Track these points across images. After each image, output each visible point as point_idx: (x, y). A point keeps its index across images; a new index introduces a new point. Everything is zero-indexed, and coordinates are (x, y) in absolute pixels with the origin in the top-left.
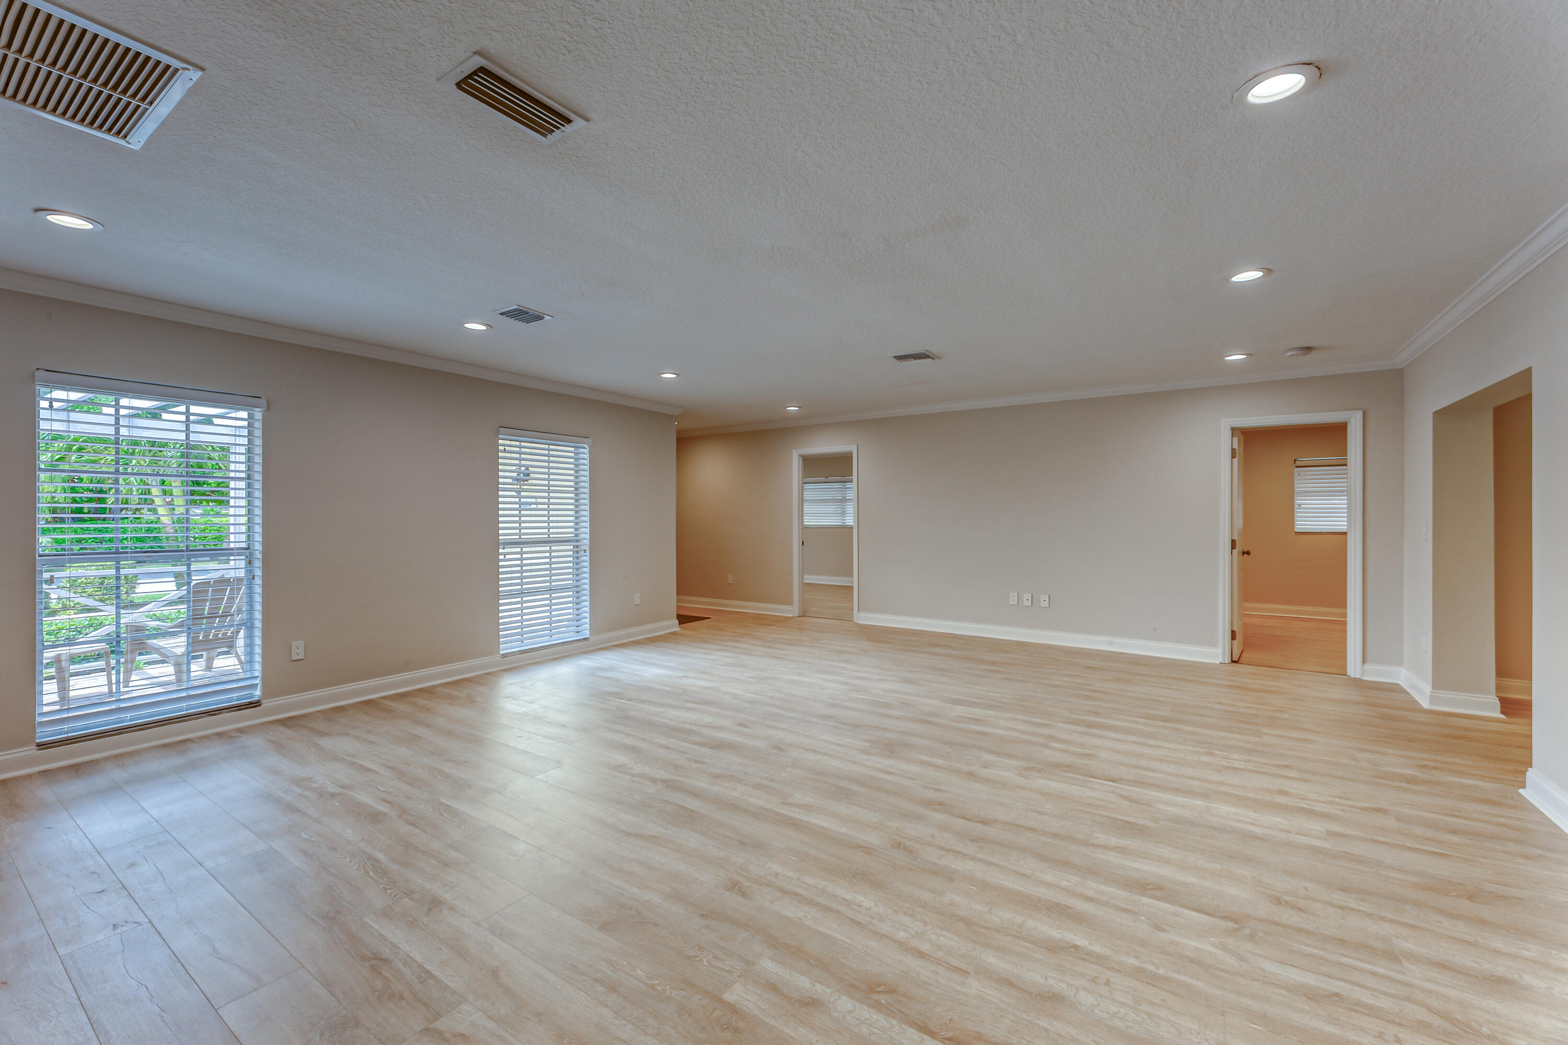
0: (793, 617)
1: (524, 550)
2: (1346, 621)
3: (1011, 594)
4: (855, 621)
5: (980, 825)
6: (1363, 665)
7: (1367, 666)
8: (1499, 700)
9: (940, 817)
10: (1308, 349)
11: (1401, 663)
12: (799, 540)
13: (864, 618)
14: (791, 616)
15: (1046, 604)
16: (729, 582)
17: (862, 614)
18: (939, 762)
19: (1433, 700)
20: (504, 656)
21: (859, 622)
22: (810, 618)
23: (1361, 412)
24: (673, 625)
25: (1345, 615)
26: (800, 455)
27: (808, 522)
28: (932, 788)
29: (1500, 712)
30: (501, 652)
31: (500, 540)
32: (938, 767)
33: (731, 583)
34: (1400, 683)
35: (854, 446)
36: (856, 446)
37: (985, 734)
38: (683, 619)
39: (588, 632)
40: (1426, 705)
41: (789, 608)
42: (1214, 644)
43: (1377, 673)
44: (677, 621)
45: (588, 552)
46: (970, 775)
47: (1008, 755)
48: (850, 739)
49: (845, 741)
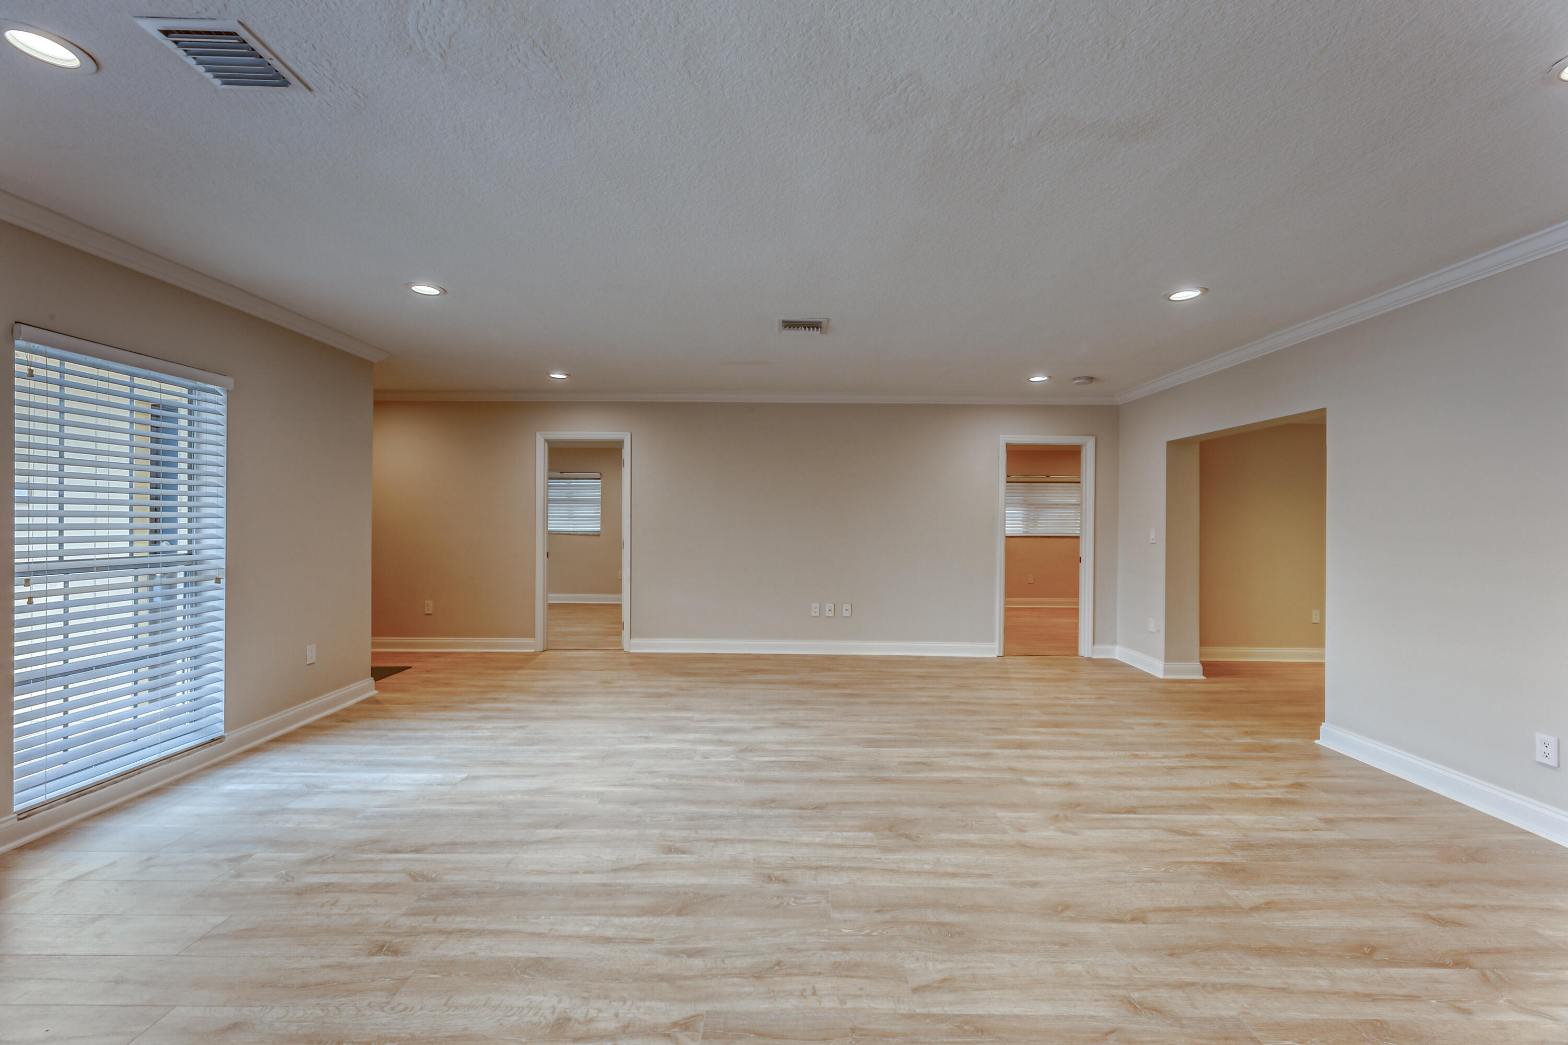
0: (535, 652)
1: (72, 585)
2: (1078, 608)
3: (814, 605)
4: (626, 648)
6: (1093, 646)
7: (1097, 647)
8: (1202, 665)
10: (1091, 379)
11: (1114, 643)
12: (544, 552)
13: (636, 645)
14: (532, 651)
15: (848, 614)
16: (427, 612)
17: (634, 641)
19: (1166, 671)
20: (24, 815)
21: (632, 651)
22: (562, 652)
23: (1094, 437)
24: (366, 688)
25: (1077, 603)
26: (546, 440)
27: (553, 526)
29: (1202, 674)
30: (16, 808)
31: (16, 566)
33: (430, 612)
34: (1116, 658)
35: (626, 433)
36: (630, 434)
38: (379, 673)
39: (221, 726)
40: (1160, 675)
41: (530, 641)
42: (990, 639)
43: (1103, 652)
44: (371, 681)
45: (223, 581)
48: (839, 831)
49: (839, 837)
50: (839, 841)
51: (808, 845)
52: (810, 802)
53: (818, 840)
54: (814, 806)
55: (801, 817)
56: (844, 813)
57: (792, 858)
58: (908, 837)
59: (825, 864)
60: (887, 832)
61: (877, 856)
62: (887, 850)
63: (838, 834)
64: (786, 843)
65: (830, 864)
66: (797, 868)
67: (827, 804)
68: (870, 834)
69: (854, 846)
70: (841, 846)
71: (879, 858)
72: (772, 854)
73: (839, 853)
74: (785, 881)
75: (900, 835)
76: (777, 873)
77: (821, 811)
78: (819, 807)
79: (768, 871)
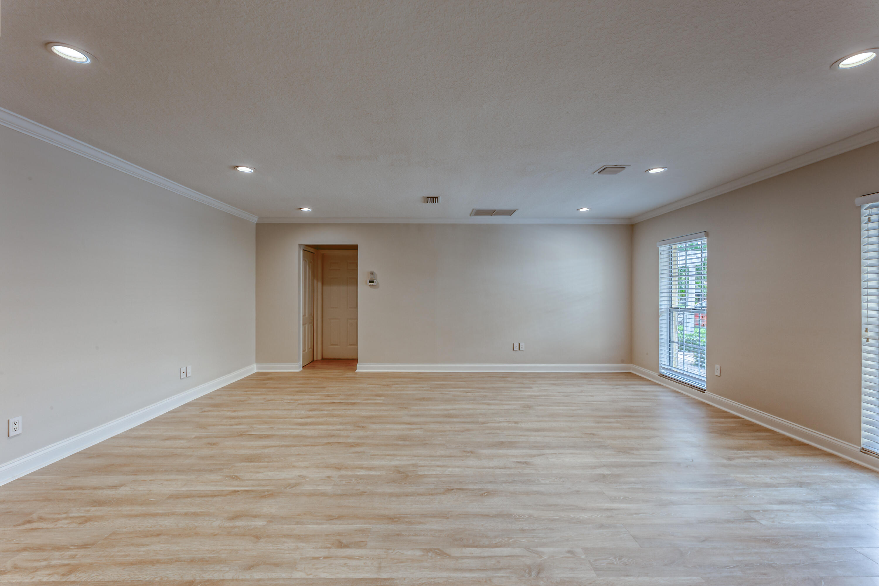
5: (330, 442)
9: (350, 440)
18: (363, 473)
28: (359, 453)
32: (361, 468)
37: (330, 518)
46: (339, 468)
47: (310, 495)
48: (437, 474)
49: (438, 471)
50: (438, 469)
51: (455, 467)
52: (455, 494)
53: (450, 469)
54: (453, 491)
55: (461, 483)
56: (432, 487)
57: (463, 460)
58: (399, 472)
59: (447, 458)
60: (410, 474)
61: (420, 462)
62: (414, 465)
63: (438, 473)
64: (468, 467)
65: (444, 458)
66: (460, 456)
67: (443, 493)
68: (420, 473)
69: (431, 466)
70: (438, 466)
71: (420, 461)
72: (472, 462)
73: (438, 463)
74: (465, 451)
75: (403, 473)
76: (469, 454)
77: (448, 488)
78: (449, 490)
79: (473, 455)
